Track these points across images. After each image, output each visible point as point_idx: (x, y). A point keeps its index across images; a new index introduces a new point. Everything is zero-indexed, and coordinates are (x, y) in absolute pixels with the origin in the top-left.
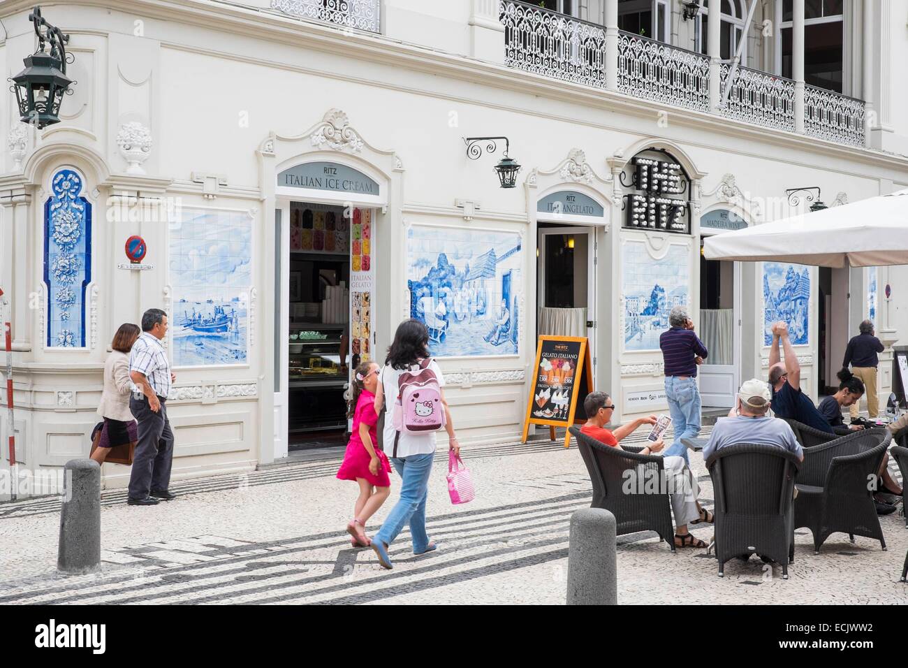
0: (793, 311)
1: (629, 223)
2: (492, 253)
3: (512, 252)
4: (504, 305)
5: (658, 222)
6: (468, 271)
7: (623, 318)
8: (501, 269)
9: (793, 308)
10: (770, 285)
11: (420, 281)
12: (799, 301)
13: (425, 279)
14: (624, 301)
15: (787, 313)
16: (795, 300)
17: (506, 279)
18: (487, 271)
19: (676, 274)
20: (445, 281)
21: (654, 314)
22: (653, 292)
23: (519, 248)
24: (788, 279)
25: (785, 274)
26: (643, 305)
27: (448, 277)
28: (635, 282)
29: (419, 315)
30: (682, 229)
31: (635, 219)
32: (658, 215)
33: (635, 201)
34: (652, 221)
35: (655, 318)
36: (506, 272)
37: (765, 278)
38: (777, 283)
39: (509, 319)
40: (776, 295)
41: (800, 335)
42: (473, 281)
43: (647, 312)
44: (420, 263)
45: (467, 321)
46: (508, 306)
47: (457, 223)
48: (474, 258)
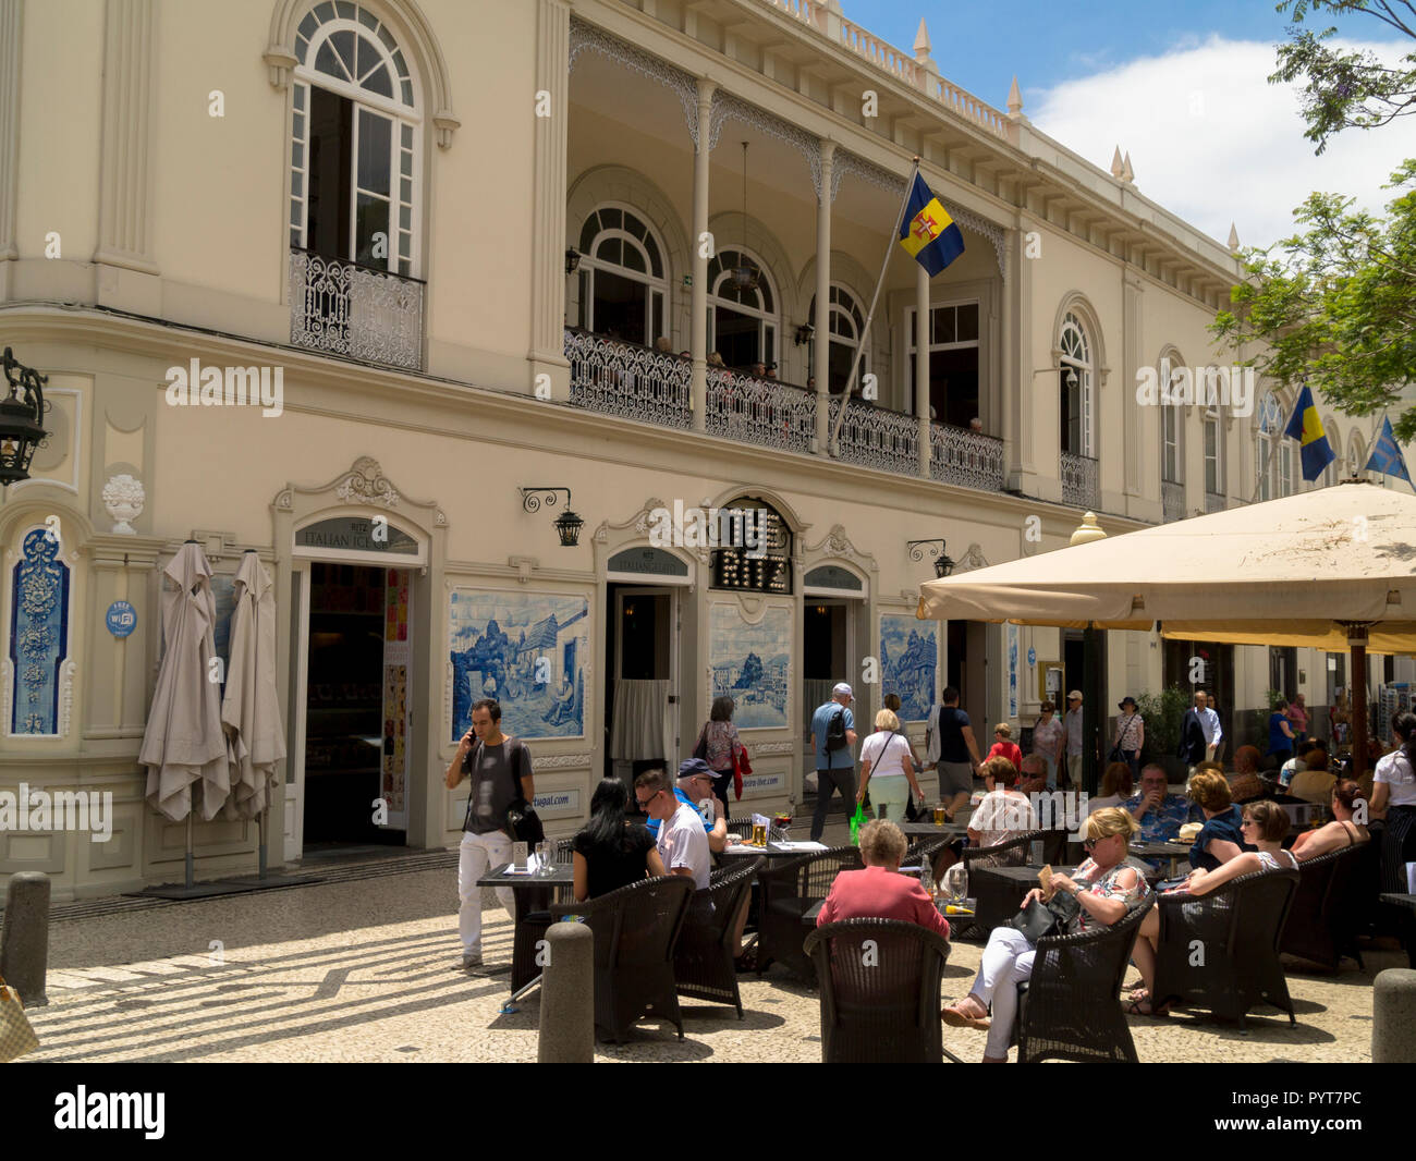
0: (917, 681)
1: (718, 583)
2: (553, 619)
3: (576, 618)
4: (566, 679)
5: (753, 581)
6: (523, 640)
7: (711, 693)
8: (563, 637)
9: (916, 678)
10: (889, 652)
11: (465, 652)
12: (923, 670)
13: (471, 650)
14: (712, 672)
15: (909, 685)
16: (920, 669)
17: (570, 649)
18: (546, 639)
19: (774, 641)
20: (496, 652)
21: (747, 687)
22: (747, 662)
23: (585, 613)
24: (910, 644)
25: (906, 639)
26: (735, 677)
27: (499, 648)
28: (725, 651)
29: (464, 692)
30: (781, 589)
31: (725, 578)
32: (753, 573)
33: (725, 557)
34: (745, 580)
35: (749, 692)
36: (569, 639)
37: (883, 643)
38: (897, 649)
39: (572, 696)
40: (895, 663)
41: (925, 709)
42: (528, 653)
43: (739, 684)
44: (465, 632)
45: (523, 697)
46: (571, 680)
47: (514, 585)
48: (531, 625)
